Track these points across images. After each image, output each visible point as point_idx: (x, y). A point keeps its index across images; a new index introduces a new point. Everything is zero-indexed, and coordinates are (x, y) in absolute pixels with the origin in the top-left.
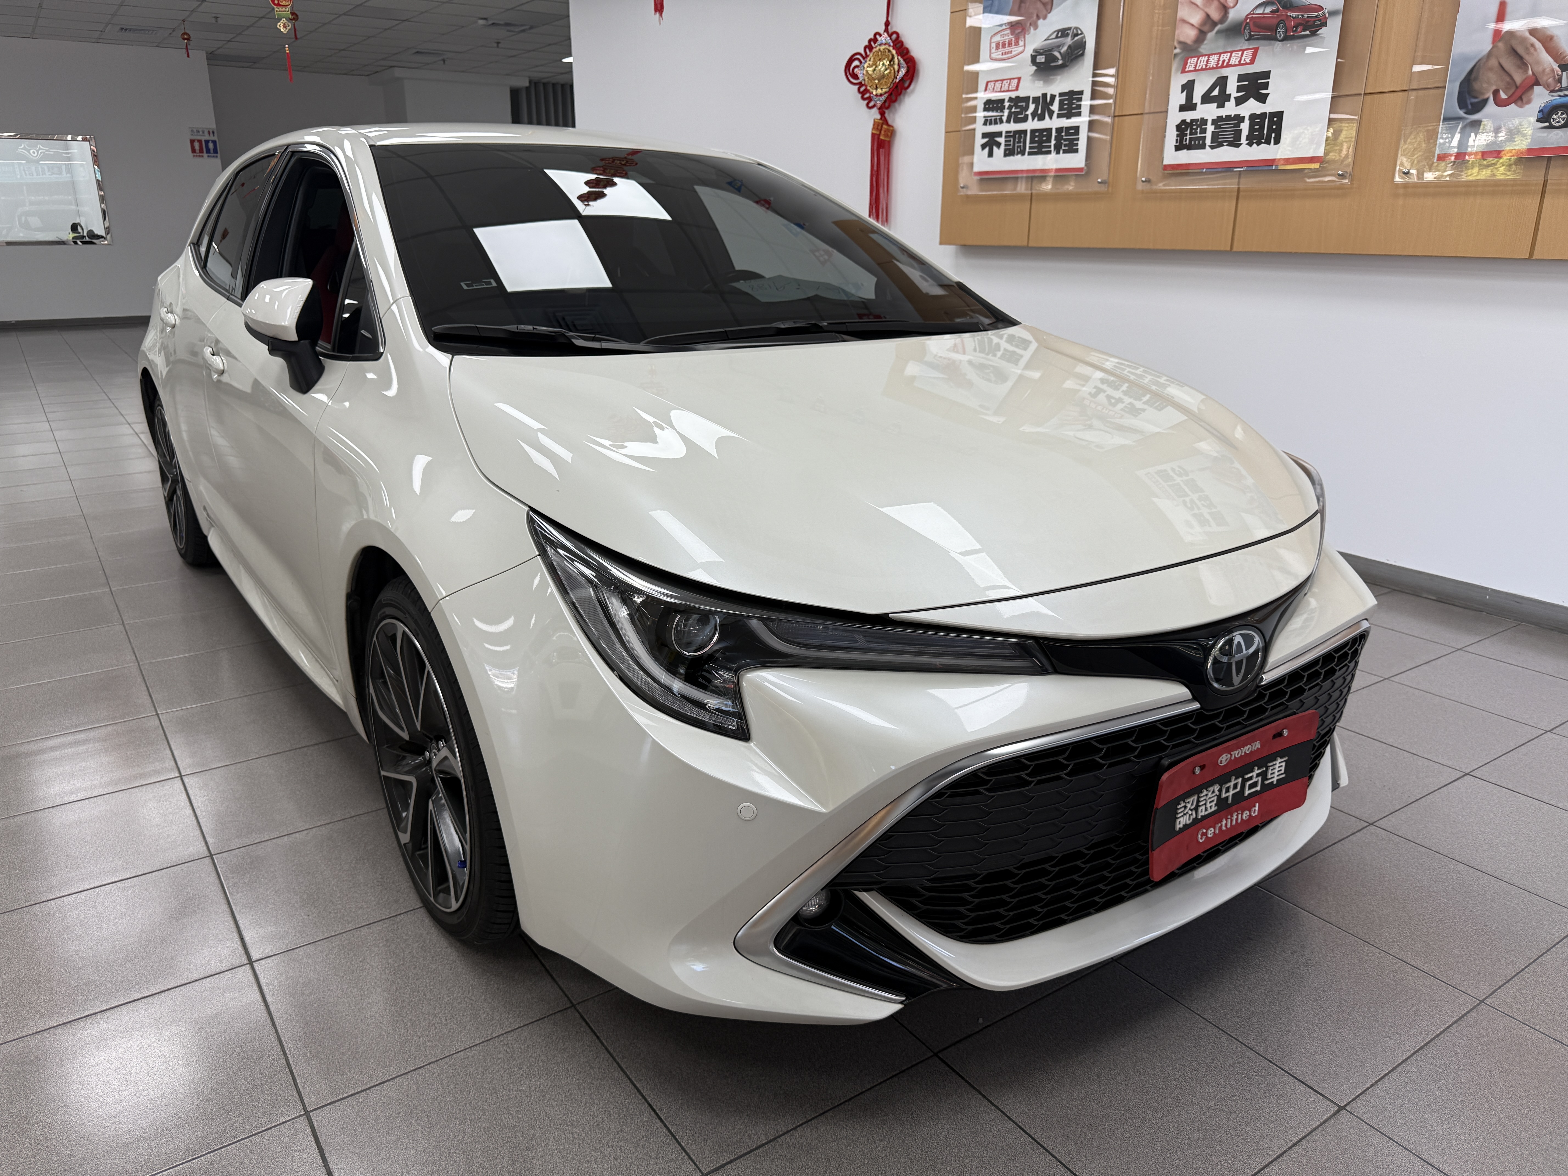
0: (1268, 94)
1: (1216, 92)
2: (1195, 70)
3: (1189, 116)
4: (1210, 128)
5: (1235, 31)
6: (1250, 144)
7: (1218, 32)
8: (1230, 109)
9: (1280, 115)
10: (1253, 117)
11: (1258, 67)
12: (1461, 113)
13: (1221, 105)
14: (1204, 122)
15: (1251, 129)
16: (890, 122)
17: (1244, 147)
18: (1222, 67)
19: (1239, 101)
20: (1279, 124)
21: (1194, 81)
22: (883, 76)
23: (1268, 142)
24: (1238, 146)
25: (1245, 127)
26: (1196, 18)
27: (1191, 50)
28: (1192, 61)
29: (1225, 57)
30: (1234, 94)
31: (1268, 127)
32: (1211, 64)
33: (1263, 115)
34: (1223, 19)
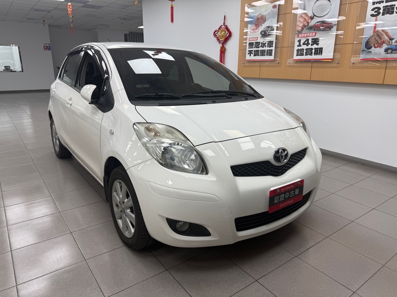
0: (319, 43)
1: (306, 42)
2: (301, 37)
3: (300, 48)
4: (305, 51)
5: (311, 28)
7: (307, 28)
8: (310, 46)
9: (322, 48)
10: (315, 49)
11: (316, 37)
12: (366, 49)
13: (307, 46)
14: (303, 49)
16: (225, 47)
17: (313, 56)
18: (308, 36)
19: (312, 45)
21: (301, 40)
22: (223, 36)
23: (319, 55)
25: (313, 51)
26: (301, 25)
27: (300, 32)
28: (300, 35)
30: (311, 43)
31: (319, 51)
32: (305, 36)
33: (318, 48)
34: (308, 25)
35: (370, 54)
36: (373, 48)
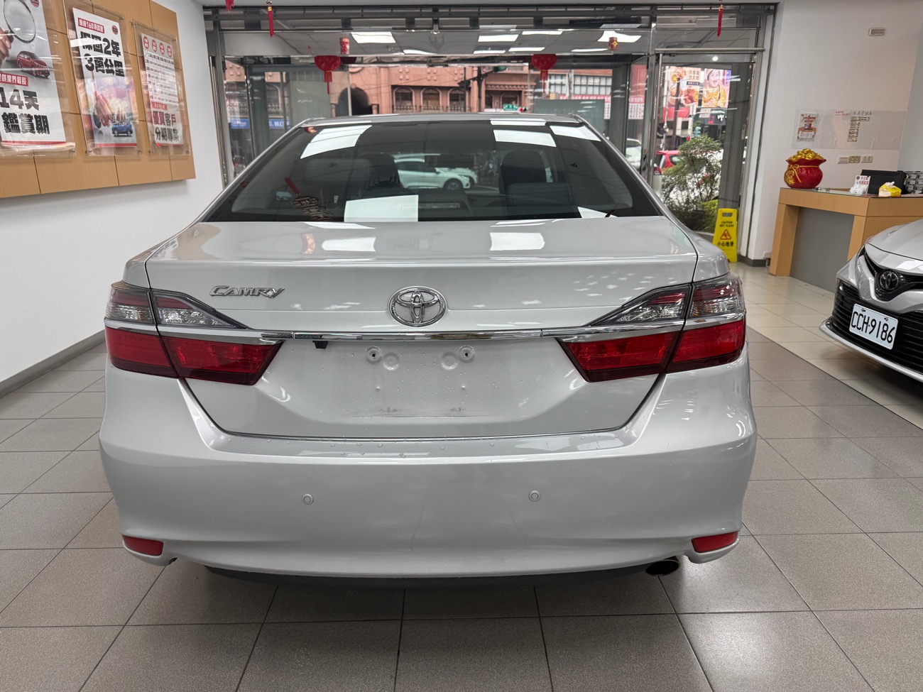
0: (38, 106)
1: (16, 99)
2: (2, 82)
4: (20, 121)
5: (14, 63)
6: (39, 132)
7: (7, 61)
8: (25, 111)
10: (35, 116)
11: (31, 89)
12: (96, 127)
13: (20, 107)
14: (15, 116)
15: (37, 125)
17: (37, 133)
18: (14, 84)
19: (29, 107)
20: (47, 122)
21: (2, 88)
23: (45, 132)
24: (34, 133)
25: (34, 121)
29: (14, 78)
30: (25, 102)
31: (42, 124)
32: (9, 80)
33: (39, 116)
34: (7, 55)
35: (101, 136)
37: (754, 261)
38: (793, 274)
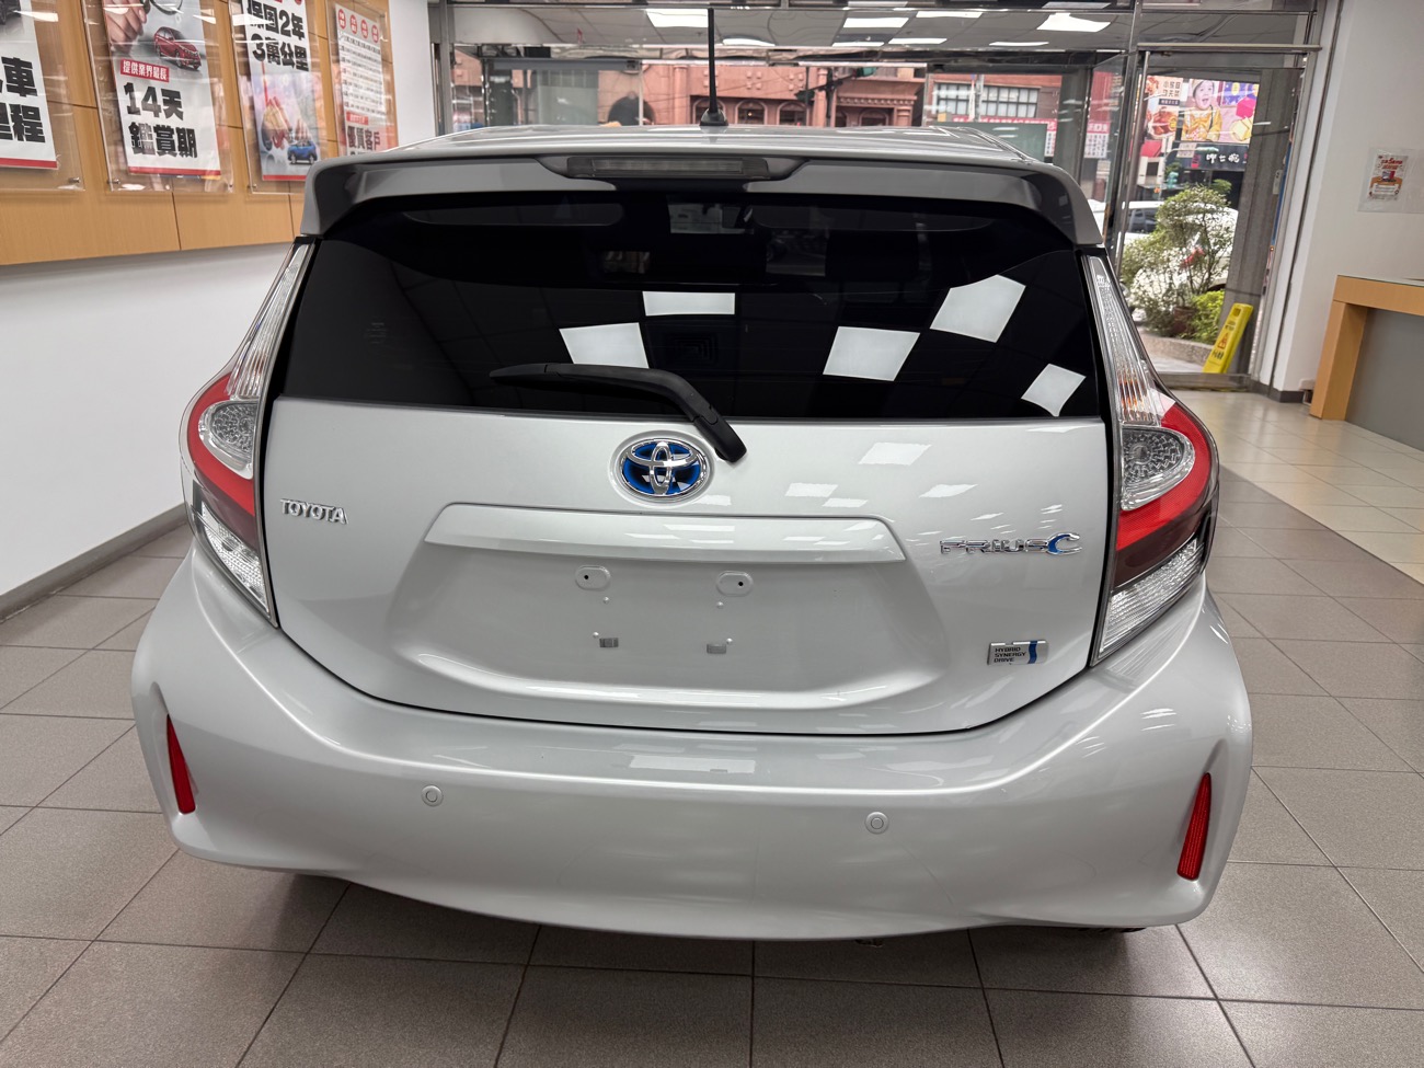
0: (182, 113)
1: (150, 102)
2: (131, 74)
3: (137, 119)
4: (155, 135)
5: (152, 47)
6: (182, 155)
7: (140, 42)
8: (162, 120)
9: (191, 132)
10: (178, 129)
11: (173, 86)
12: (265, 149)
13: (156, 115)
14: (149, 128)
15: (180, 143)
17: (178, 156)
18: (149, 77)
19: (168, 115)
20: (193, 138)
21: (131, 84)
23: (191, 155)
24: (175, 155)
25: (175, 137)
26: (121, 22)
27: (124, 51)
28: (126, 64)
29: (149, 68)
30: (163, 107)
31: (187, 142)
32: (142, 73)
33: (183, 129)
35: (271, 162)
36: (273, 147)
37: (1284, 393)
38: (1349, 418)
